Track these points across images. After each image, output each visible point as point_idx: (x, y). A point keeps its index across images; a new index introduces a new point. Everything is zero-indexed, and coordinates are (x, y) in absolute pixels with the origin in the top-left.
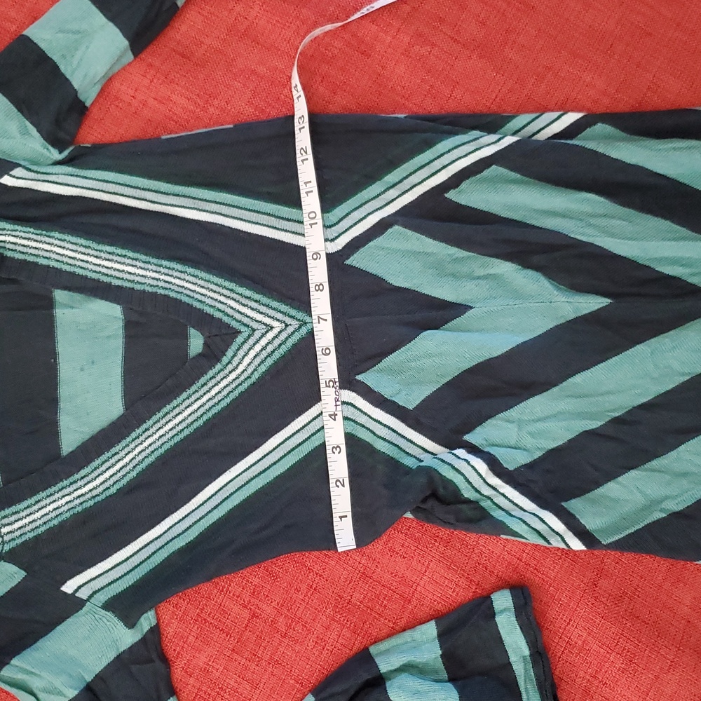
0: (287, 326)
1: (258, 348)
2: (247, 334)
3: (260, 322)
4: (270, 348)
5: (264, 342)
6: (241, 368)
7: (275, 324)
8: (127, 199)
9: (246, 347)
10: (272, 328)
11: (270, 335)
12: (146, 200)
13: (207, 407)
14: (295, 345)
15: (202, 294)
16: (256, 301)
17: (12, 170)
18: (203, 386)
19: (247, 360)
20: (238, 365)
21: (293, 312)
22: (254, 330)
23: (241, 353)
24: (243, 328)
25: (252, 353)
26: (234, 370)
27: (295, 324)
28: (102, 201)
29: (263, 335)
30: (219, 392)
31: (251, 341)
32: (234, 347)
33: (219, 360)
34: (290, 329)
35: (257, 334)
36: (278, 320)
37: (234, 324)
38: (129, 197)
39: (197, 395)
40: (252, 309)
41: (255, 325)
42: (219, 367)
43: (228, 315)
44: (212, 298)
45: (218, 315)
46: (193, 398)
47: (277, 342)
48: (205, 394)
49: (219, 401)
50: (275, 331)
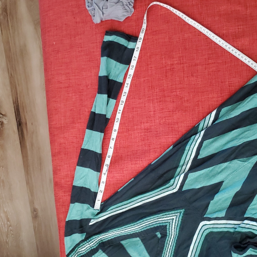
0: (177, 216)
1: (173, 226)
2: (169, 224)
3: (170, 219)
4: (176, 224)
5: (174, 224)
6: (173, 234)
7: (174, 217)
8: (119, 211)
9: (170, 228)
10: (174, 219)
11: (174, 221)
12: (124, 208)
13: (171, 249)
14: (182, 219)
15: (151, 223)
16: (165, 215)
17: (90, 221)
18: (167, 244)
19: (173, 231)
20: (172, 233)
21: (176, 212)
22: (170, 222)
23: (170, 230)
24: (167, 224)
25: (173, 228)
26: (172, 235)
27: (179, 214)
28: (114, 215)
29: (173, 222)
30: (172, 243)
31: (171, 226)
32: (168, 230)
33: (166, 235)
34: (178, 216)
35: (171, 223)
36: (174, 216)
37: (164, 224)
38: (119, 210)
39: (167, 247)
40: (166, 217)
41: (169, 221)
42: (168, 237)
43: (161, 223)
44: (154, 222)
45: (158, 225)
46: (167, 249)
47: (177, 222)
48: (169, 246)
49: (173, 245)
50: (175, 219)
